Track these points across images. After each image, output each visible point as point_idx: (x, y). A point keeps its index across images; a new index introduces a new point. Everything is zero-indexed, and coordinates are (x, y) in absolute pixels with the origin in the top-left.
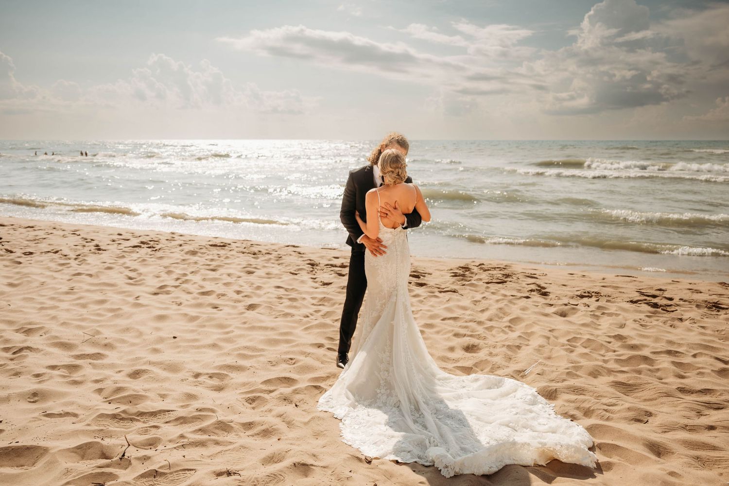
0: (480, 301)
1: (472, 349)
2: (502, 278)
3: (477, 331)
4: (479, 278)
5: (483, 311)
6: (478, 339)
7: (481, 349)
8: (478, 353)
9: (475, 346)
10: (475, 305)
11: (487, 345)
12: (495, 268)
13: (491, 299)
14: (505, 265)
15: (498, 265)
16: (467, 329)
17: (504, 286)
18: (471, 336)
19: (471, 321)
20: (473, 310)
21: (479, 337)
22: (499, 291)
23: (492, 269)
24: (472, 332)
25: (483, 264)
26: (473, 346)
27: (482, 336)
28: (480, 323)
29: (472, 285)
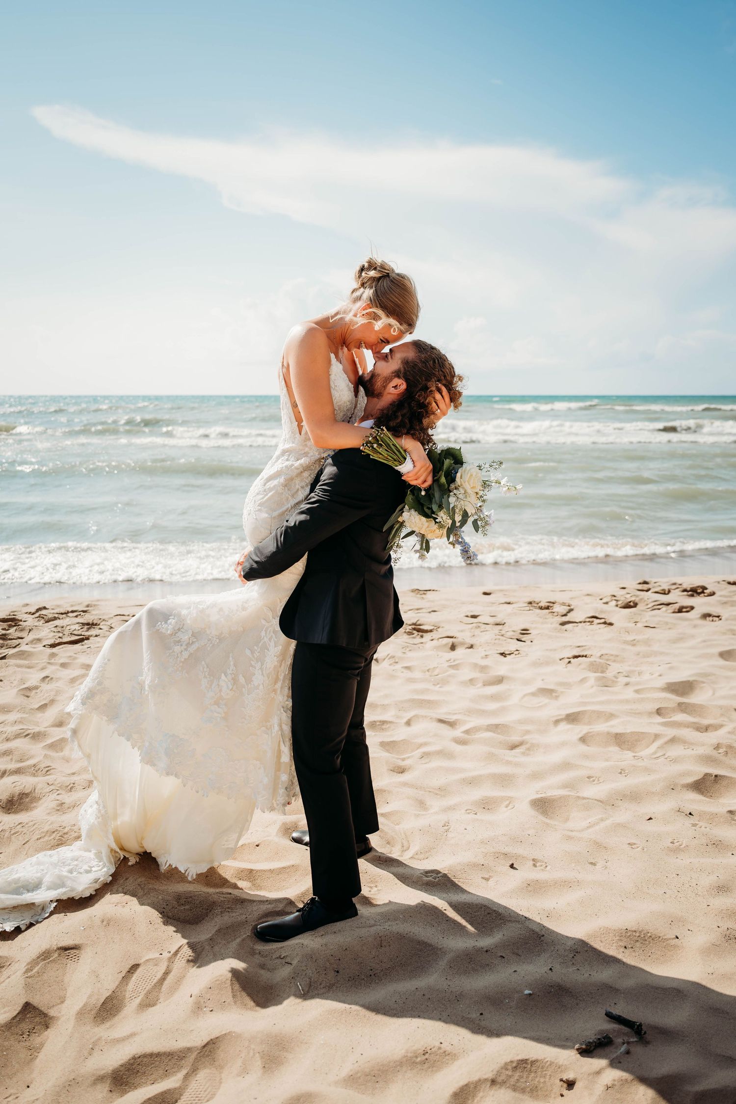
0: (36, 688)
1: (20, 804)
2: (79, 633)
3: (32, 757)
4: (37, 637)
5: (43, 707)
6: (34, 775)
7: (40, 799)
8: (32, 809)
9: (27, 795)
10: (28, 697)
11: (52, 787)
12: (68, 612)
13: (58, 679)
14: (87, 603)
15: (72, 606)
16: (9, 758)
17: (86, 646)
18: (18, 771)
19: (17, 736)
20: (22, 710)
21: (35, 770)
22: (75, 658)
23: (61, 616)
24: (21, 761)
25: (45, 608)
26: (23, 795)
27: (42, 766)
28: (36, 737)
29: (22, 655)
